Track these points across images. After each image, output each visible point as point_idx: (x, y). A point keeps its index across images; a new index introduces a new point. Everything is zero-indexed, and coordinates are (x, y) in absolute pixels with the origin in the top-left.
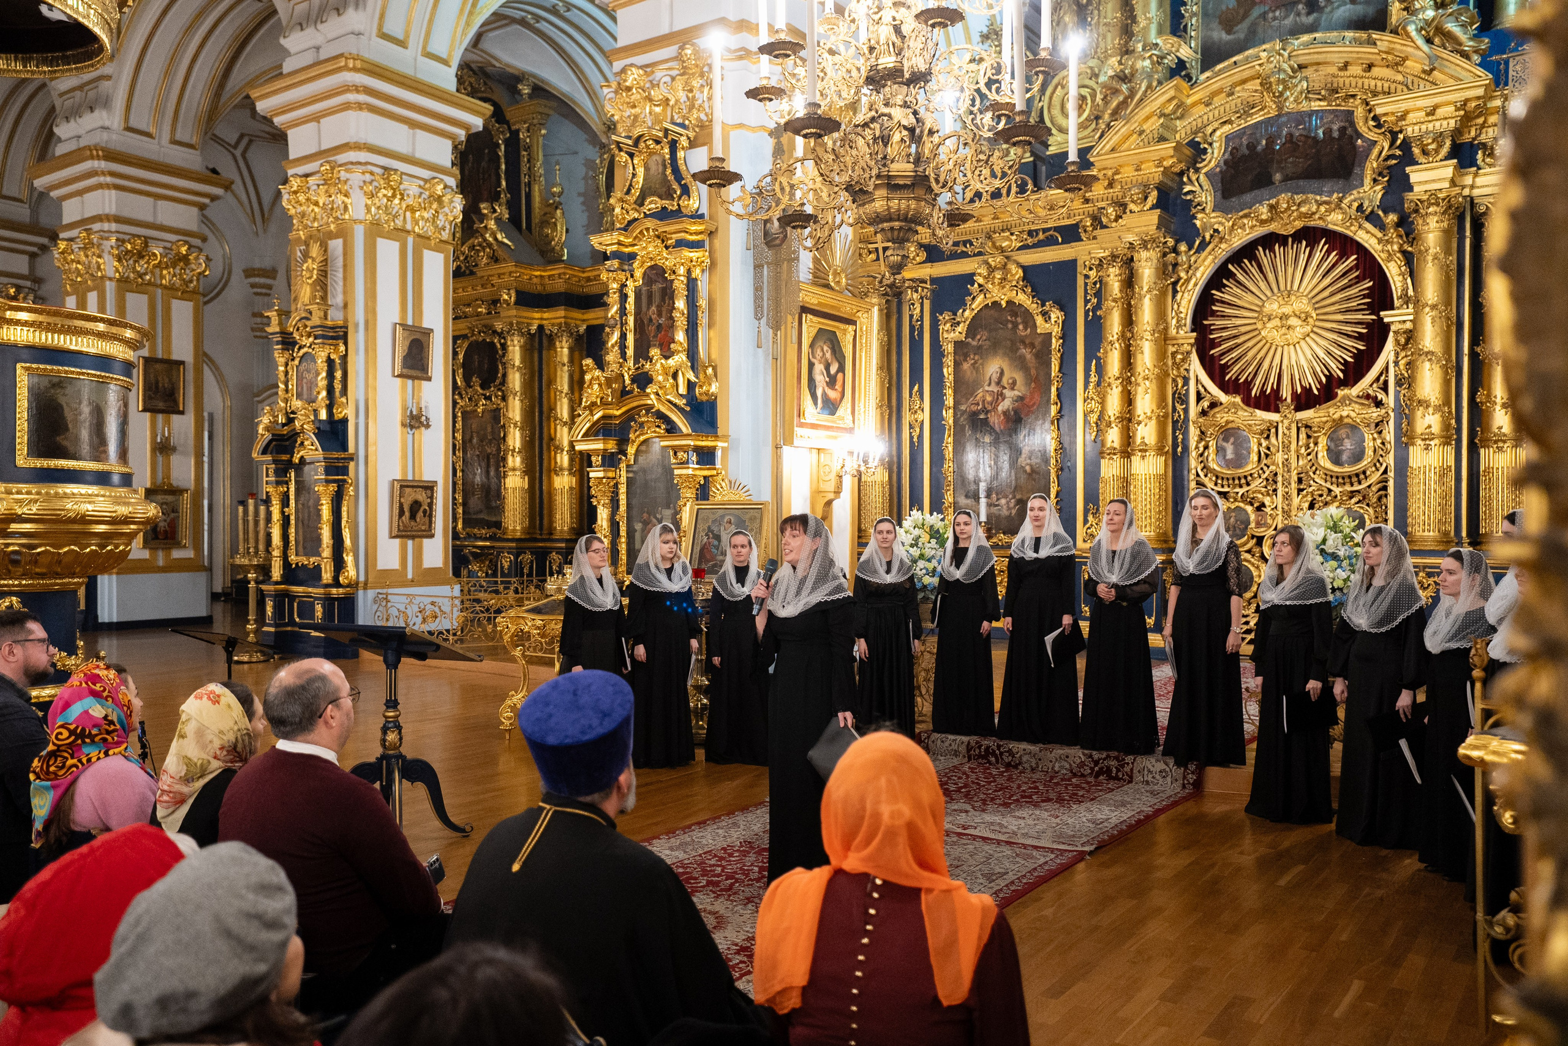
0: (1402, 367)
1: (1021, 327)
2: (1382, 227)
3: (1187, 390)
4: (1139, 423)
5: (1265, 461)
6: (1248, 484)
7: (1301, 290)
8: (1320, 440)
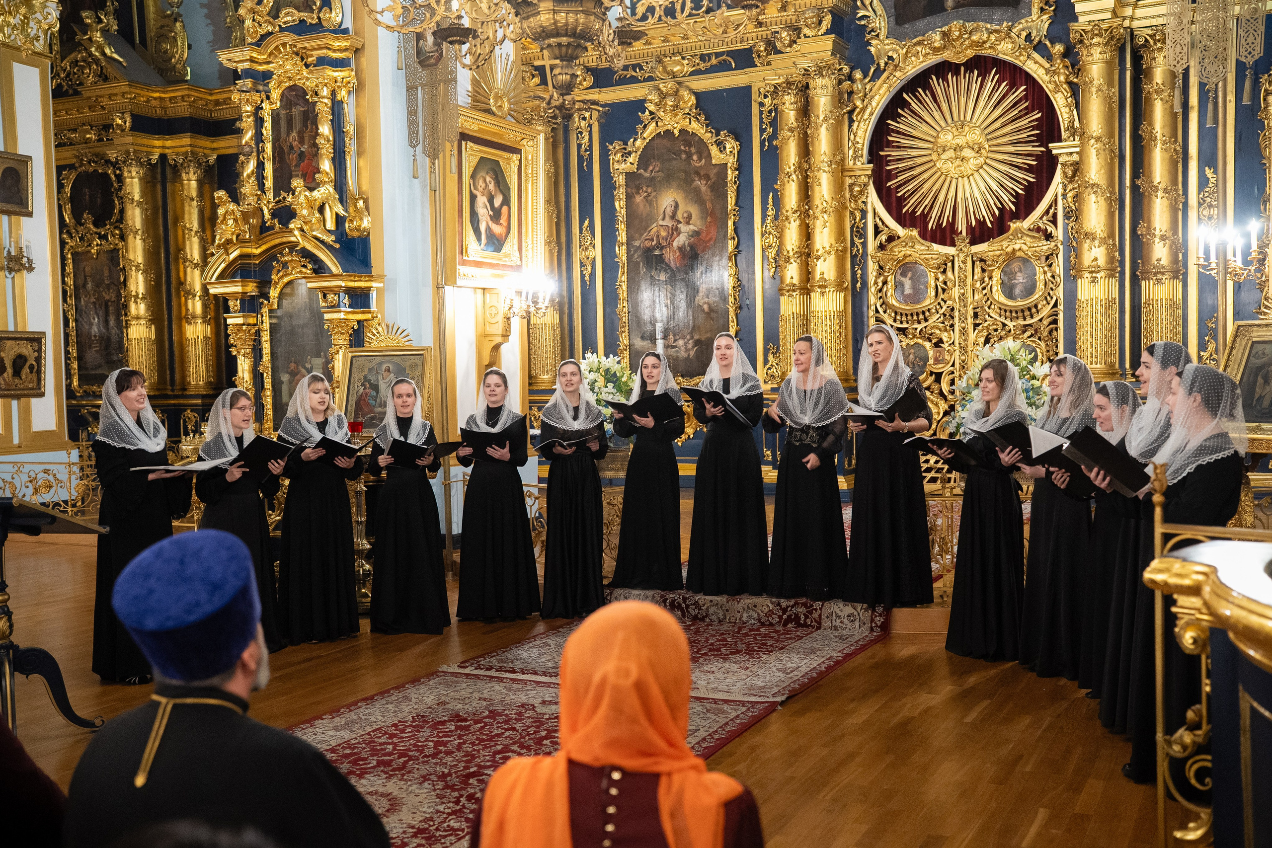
0: (1069, 200)
1: (695, 157)
2: (1049, 57)
3: (865, 224)
4: (818, 258)
5: (942, 296)
6: (926, 320)
7: (974, 121)
8: (994, 274)
